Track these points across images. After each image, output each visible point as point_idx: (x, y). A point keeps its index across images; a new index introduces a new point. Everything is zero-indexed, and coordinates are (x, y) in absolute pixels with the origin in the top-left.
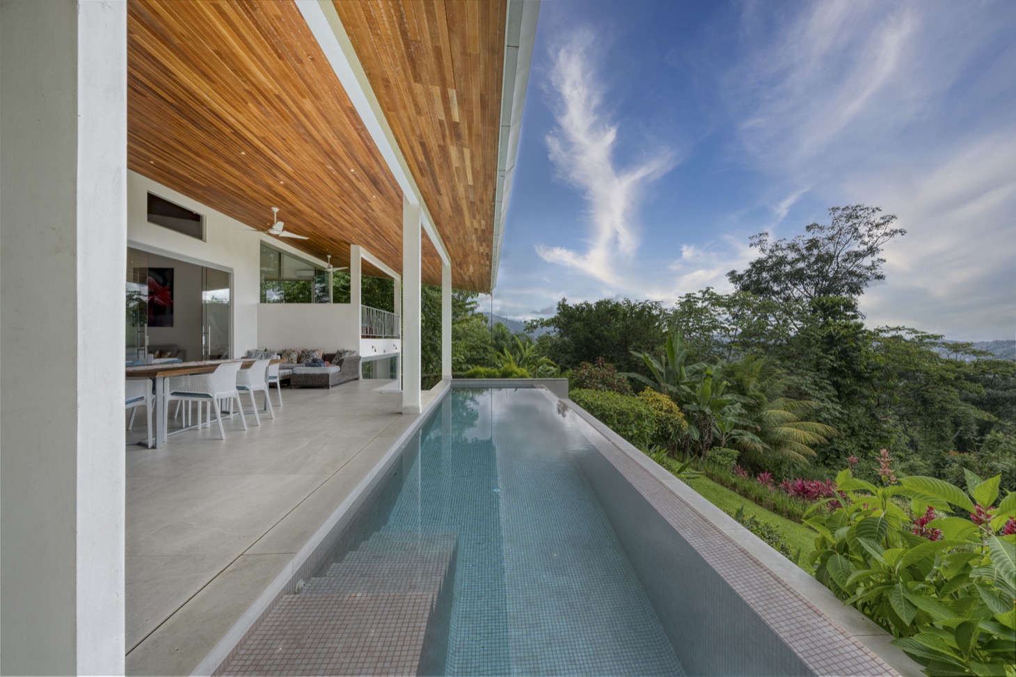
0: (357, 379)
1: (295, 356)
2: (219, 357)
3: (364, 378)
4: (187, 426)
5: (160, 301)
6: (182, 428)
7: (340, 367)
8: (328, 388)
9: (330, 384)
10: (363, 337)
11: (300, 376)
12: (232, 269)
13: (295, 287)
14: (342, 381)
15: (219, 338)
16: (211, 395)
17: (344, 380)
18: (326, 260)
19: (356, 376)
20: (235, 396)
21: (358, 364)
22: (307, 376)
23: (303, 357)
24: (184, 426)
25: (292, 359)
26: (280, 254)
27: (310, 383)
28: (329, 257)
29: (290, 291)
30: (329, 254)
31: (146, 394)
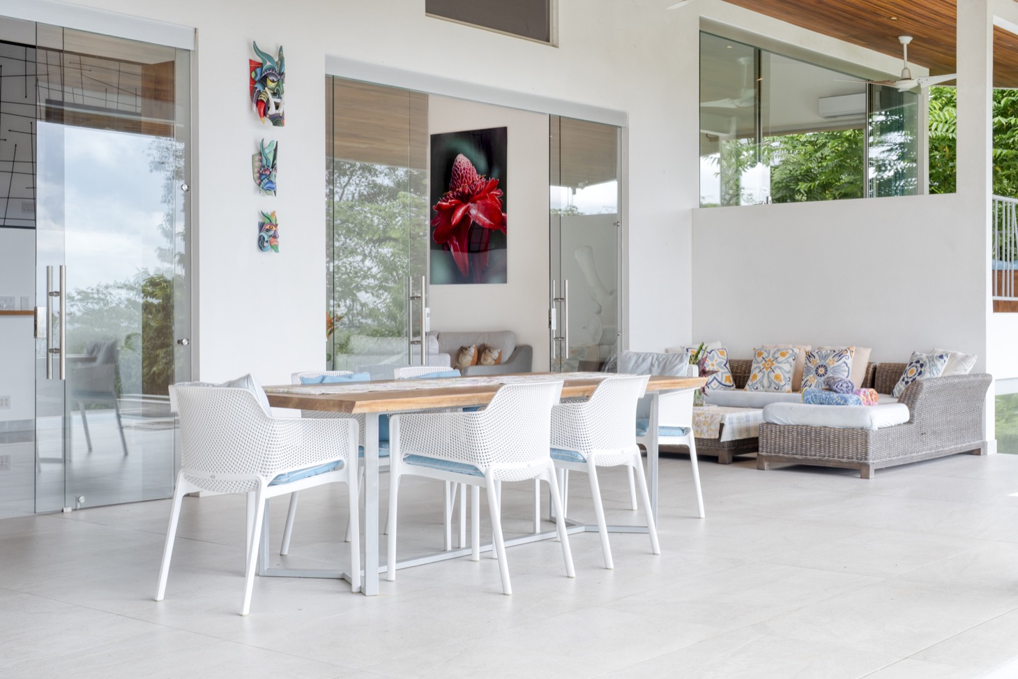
0: (976, 452)
1: (787, 367)
2: (600, 366)
3: (1000, 450)
4: (457, 548)
5: (481, 216)
6: (445, 551)
7: (911, 408)
8: (867, 477)
9: (873, 461)
10: (998, 307)
11: (784, 430)
12: (623, 115)
13: (826, 151)
14: (916, 456)
15: (599, 312)
16: (483, 470)
17: (924, 452)
18: (896, 51)
19: (972, 444)
20: (545, 478)
21: (982, 399)
22: (806, 433)
23: (808, 370)
24: (449, 548)
25: (777, 377)
26: (758, 54)
27: (814, 456)
28: (906, 40)
29: (813, 165)
30: (905, 33)
31: (347, 455)
